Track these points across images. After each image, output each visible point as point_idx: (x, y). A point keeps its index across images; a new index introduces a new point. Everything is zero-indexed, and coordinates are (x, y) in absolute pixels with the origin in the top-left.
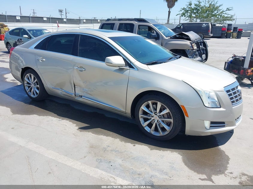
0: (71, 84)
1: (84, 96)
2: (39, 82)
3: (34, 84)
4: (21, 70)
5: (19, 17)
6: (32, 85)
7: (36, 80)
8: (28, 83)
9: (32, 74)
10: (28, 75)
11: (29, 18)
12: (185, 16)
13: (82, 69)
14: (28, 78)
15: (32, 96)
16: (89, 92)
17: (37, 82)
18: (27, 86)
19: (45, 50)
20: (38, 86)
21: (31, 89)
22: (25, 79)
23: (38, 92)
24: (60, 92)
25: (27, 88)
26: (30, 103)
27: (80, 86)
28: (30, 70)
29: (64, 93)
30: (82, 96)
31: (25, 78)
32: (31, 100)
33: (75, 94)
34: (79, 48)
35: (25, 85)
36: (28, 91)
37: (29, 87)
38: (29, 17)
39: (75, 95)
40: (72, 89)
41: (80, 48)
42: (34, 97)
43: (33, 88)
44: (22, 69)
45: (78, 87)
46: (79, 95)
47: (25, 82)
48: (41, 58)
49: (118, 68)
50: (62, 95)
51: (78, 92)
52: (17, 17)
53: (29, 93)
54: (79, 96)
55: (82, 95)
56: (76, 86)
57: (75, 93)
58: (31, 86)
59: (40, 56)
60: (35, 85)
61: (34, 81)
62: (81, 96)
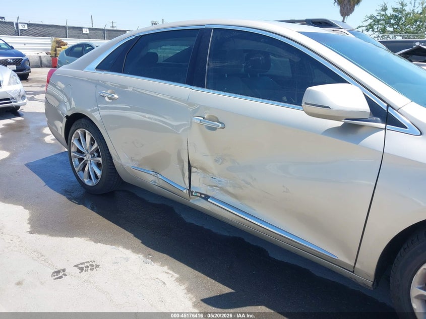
0: (181, 161)
1: (213, 198)
2: (103, 150)
3: (92, 153)
4: (65, 120)
5: (88, 30)
6: (88, 157)
7: (96, 146)
8: (79, 151)
9: (87, 131)
10: (79, 131)
11: (102, 32)
12: (373, 30)
13: (214, 123)
14: (79, 140)
15: (86, 181)
16: (230, 189)
17: (97, 151)
18: (75, 157)
19: (121, 72)
20: (100, 159)
21: (85, 165)
22: (72, 141)
23: (99, 173)
24: (149, 179)
25: (75, 162)
26: (80, 200)
27: (204, 170)
28: (83, 121)
29: (161, 183)
30: (209, 197)
31: (73, 138)
32: (82, 191)
33: (189, 190)
34: (209, 64)
35: (72, 154)
36: (77, 169)
37: (80, 160)
38: (103, 30)
39: (190, 192)
40: (183, 174)
41: (212, 66)
42: (90, 184)
43: (89, 162)
44: (67, 117)
45: (199, 171)
46: (201, 194)
47: (73, 149)
48: (109, 92)
49: (340, 124)
50: (156, 188)
51: (199, 184)
52: (83, 29)
53: (80, 174)
54: (201, 197)
55: (209, 194)
56: (193, 169)
57: (190, 187)
58: (85, 158)
59: (108, 88)
60: (93, 157)
61: (91, 148)
62: (206, 197)
